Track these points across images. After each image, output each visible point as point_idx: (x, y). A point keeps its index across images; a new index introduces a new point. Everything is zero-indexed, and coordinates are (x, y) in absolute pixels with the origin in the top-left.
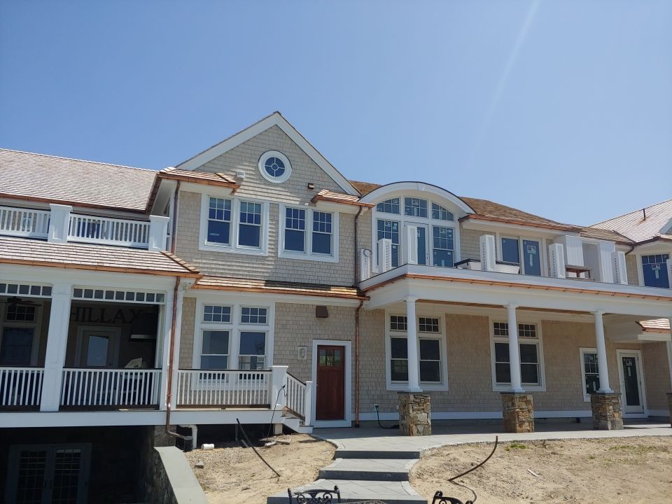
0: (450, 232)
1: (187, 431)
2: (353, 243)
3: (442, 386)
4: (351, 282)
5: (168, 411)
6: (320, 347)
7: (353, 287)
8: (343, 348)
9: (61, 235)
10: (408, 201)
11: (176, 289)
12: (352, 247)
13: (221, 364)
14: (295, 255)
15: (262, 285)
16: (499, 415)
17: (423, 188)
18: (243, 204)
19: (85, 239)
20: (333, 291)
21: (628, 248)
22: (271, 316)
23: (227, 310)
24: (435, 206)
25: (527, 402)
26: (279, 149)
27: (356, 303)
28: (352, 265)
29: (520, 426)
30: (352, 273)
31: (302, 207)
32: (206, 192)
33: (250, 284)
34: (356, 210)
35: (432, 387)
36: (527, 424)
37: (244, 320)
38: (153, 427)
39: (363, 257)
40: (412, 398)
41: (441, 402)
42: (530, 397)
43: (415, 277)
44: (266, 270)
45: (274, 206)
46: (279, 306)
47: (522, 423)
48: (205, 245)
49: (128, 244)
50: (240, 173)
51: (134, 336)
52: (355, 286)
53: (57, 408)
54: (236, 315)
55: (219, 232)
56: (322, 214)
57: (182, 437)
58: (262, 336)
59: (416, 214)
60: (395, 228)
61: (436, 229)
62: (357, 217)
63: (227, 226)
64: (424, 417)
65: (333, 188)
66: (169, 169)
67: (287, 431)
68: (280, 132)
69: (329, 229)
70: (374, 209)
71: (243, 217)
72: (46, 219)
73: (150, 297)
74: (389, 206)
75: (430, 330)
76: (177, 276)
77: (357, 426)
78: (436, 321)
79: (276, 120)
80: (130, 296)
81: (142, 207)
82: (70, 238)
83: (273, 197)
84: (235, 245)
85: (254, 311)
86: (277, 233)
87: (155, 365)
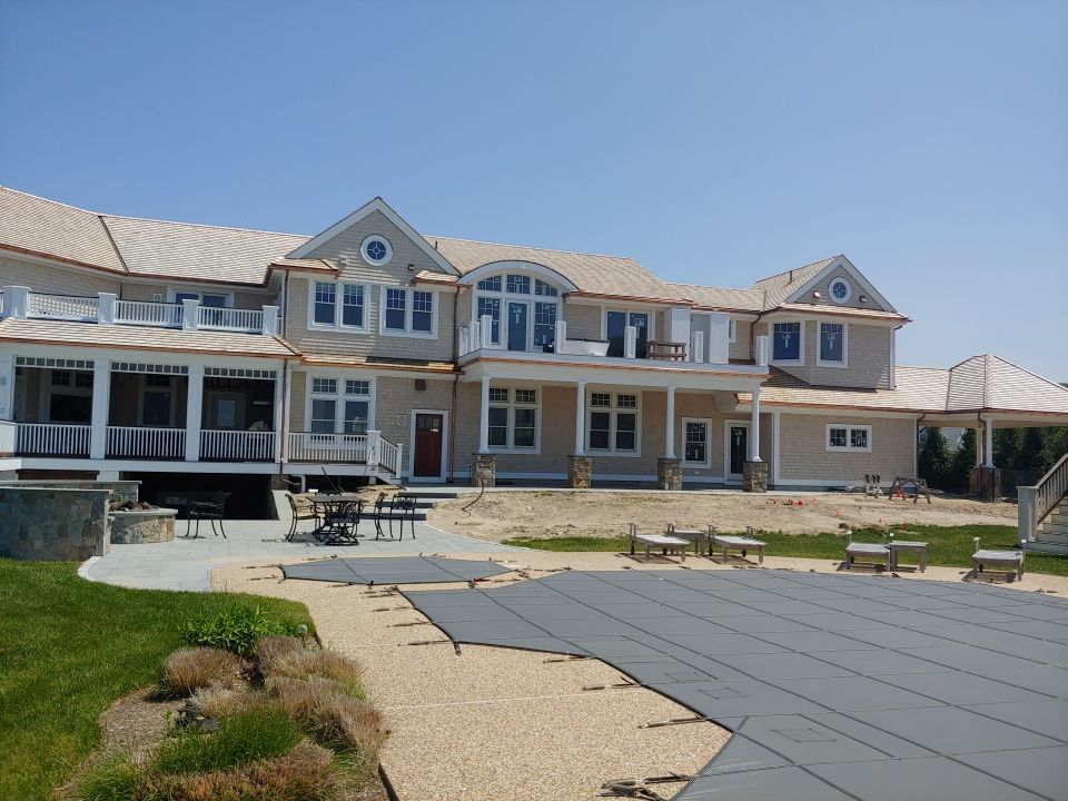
0: (553, 308)
1: (298, 479)
2: (452, 321)
4: (449, 358)
5: (281, 464)
6: (418, 415)
7: (451, 363)
8: (442, 416)
9: (192, 325)
10: (510, 278)
11: (285, 368)
12: (451, 324)
13: (330, 428)
14: (396, 333)
15: (363, 361)
17: (524, 266)
18: (347, 287)
19: (211, 327)
20: (431, 366)
21: (756, 317)
22: (373, 388)
23: (333, 382)
24: (538, 282)
25: (586, 464)
26: (381, 232)
27: (452, 377)
28: (450, 342)
29: (578, 483)
30: (451, 349)
31: (401, 288)
32: (312, 278)
33: (352, 360)
34: (454, 290)
35: (525, 450)
36: (584, 482)
38: (269, 475)
39: (461, 334)
40: (480, 458)
42: (589, 461)
43: (490, 360)
44: (369, 347)
45: (376, 288)
46: (379, 379)
47: (579, 481)
48: (314, 325)
49: (246, 329)
50: (344, 259)
51: (256, 403)
52: (454, 361)
53: (197, 459)
54: (341, 387)
55: (324, 314)
56: (423, 294)
57: (293, 484)
58: (365, 405)
59: (518, 290)
60: (496, 305)
61: (538, 305)
62: (456, 295)
63: (332, 308)
64: (489, 473)
65: (435, 269)
66: (280, 260)
68: (381, 216)
69: (429, 308)
70: (474, 288)
71: (346, 299)
72: (180, 311)
73: (265, 374)
74: (491, 284)
75: (526, 400)
76: (286, 358)
77: (451, 482)
78: (533, 392)
79: (377, 205)
80: (249, 373)
81: (261, 281)
82: (200, 326)
83: (376, 280)
84: (340, 325)
85: (358, 383)
86: (378, 313)
87: (271, 427)
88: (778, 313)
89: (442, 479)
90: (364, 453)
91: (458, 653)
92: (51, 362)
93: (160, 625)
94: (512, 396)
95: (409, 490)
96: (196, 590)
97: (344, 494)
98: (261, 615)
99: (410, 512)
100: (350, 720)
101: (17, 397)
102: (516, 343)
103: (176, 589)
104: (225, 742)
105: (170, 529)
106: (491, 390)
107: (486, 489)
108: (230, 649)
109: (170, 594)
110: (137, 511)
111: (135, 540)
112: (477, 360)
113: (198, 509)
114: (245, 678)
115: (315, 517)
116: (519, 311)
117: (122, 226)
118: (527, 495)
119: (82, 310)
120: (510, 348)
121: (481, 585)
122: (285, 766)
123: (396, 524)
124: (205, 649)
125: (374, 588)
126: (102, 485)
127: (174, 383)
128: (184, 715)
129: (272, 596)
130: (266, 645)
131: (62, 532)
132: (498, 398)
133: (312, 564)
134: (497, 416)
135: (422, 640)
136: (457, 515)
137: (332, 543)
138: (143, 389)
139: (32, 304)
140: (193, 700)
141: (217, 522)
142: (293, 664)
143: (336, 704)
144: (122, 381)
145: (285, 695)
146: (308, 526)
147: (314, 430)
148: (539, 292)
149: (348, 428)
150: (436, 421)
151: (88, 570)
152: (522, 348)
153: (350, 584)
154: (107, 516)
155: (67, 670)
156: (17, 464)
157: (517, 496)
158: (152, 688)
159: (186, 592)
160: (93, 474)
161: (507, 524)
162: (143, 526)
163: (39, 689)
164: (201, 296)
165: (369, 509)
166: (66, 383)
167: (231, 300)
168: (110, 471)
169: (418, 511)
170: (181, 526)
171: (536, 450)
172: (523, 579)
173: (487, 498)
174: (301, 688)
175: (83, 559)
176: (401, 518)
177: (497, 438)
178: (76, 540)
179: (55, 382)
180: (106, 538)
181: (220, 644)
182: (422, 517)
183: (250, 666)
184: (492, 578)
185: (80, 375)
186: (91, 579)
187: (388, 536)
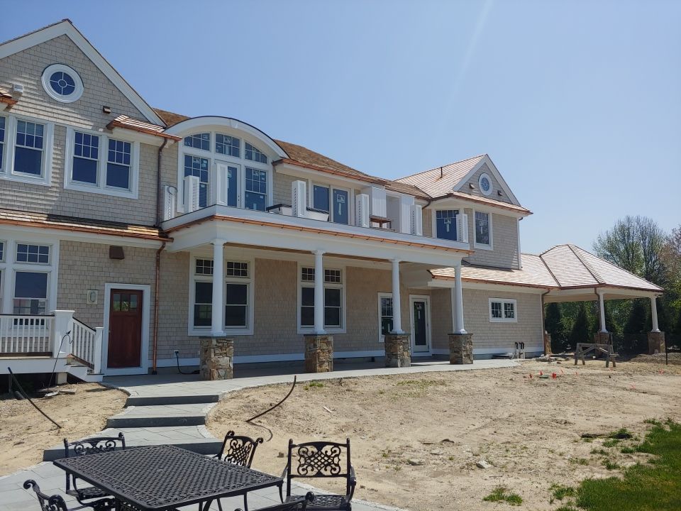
0: (263, 175)
2: (156, 178)
3: (248, 330)
4: (152, 221)
6: (113, 291)
7: (154, 227)
8: (141, 292)
10: (220, 138)
12: (155, 182)
14: (85, 187)
15: (43, 219)
16: (301, 357)
17: (236, 125)
18: (21, 123)
20: (131, 230)
21: (425, 203)
22: (54, 255)
24: (248, 146)
26: (68, 62)
28: (154, 203)
30: (154, 212)
31: (95, 133)
33: (27, 218)
34: (160, 142)
35: (237, 331)
36: (326, 364)
37: (21, 258)
39: (166, 194)
40: (214, 342)
41: (243, 346)
42: (331, 339)
43: (224, 219)
44: (49, 202)
45: (61, 130)
46: (65, 245)
47: (322, 363)
50: (17, 87)
52: (157, 225)
54: (10, 252)
56: (120, 143)
58: (43, 278)
59: (227, 152)
60: (205, 166)
61: (249, 171)
62: (160, 149)
64: (225, 361)
65: (134, 115)
67: (72, 380)
68: (70, 43)
69: (127, 160)
70: (181, 143)
71: (20, 139)
74: (198, 141)
75: (238, 274)
77: (154, 374)
78: (245, 265)
79: (65, 29)
83: (59, 118)
84: (9, 172)
85: (33, 248)
86: (63, 160)
88: (448, 199)
89: (144, 369)
90: (49, 340)
106: (198, 262)
149: (20, 308)
150: (135, 298)
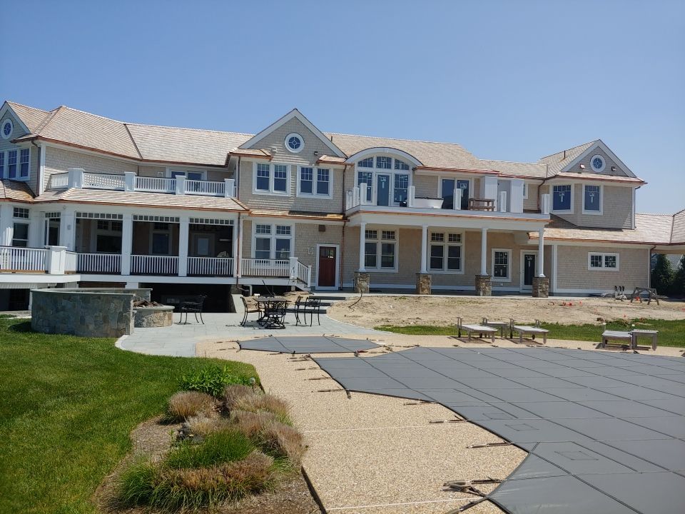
0: (406, 177)
1: (248, 288)
2: (342, 187)
4: (340, 211)
5: (237, 278)
6: (321, 248)
7: (341, 214)
8: (335, 248)
9: (181, 191)
10: (379, 159)
11: (239, 218)
12: (341, 189)
13: (267, 256)
14: (306, 195)
15: (286, 213)
17: (388, 151)
18: (276, 166)
19: (193, 193)
20: (329, 216)
21: (542, 181)
22: (293, 231)
23: (269, 227)
24: (397, 161)
25: (428, 279)
26: (297, 131)
28: (341, 201)
30: (341, 205)
31: (310, 167)
32: (255, 161)
33: (280, 213)
34: (343, 167)
35: (388, 270)
36: (426, 290)
38: (231, 285)
39: (347, 196)
40: (360, 275)
41: (393, 279)
42: (429, 276)
43: (365, 212)
44: (290, 205)
45: (294, 167)
46: (297, 225)
47: (423, 290)
48: (256, 191)
49: (214, 194)
50: (275, 149)
51: (221, 240)
52: (343, 213)
53: (186, 275)
54: (274, 230)
55: (263, 184)
56: (323, 170)
57: (244, 291)
58: (288, 241)
59: (384, 166)
60: (369, 176)
61: (397, 176)
62: (344, 171)
63: (267, 180)
65: (331, 154)
66: (235, 150)
68: (297, 121)
69: (327, 179)
70: (356, 166)
71: (276, 174)
72: (174, 183)
73: (227, 222)
74: (366, 163)
75: (389, 238)
76: (239, 212)
77: (341, 290)
78: (393, 233)
79: (295, 114)
80: (217, 221)
81: (223, 163)
82: (186, 192)
83: (293, 161)
84: (272, 191)
85: (284, 228)
86: (296, 183)
87: (231, 256)
88: (556, 179)
89: (336, 288)
90: (288, 271)
91: (349, 397)
92: (97, 215)
93: (165, 377)
94: (380, 235)
95: (316, 295)
96: (186, 356)
97: (276, 297)
98: (227, 372)
99: (317, 308)
100: (283, 439)
101: (77, 237)
102: (382, 201)
103: (174, 355)
104: (207, 450)
105: (170, 318)
106: (366, 232)
107: (364, 295)
108: (208, 393)
109: (171, 358)
110: (150, 307)
111: (149, 325)
112: (357, 212)
113: (187, 306)
114: (218, 411)
115: (259, 311)
116: (385, 180)
117: (138, 130)
118: (389, 299)
119: (114, 183)
120: (378, 205)
121: (362, 355)
122: (244, 466)
123: (308, 315)
124: (194, 393)
125: (296, 356)
126: (129, 291)
127: (171, 228)
128: (181, 433)
129: (233, 360)
130: (230, 390)
131: (105, 320)
132: (371, 237)
133: (257, 340)
134: (370, 248)
135: (326, 388)
136: (345, 310)
137: (269, 327)
138: (152, 231)
139: (85, 180)
140: (187, 424)
141: (198, 314)
142: (248, 403)
143: (274, 428)
144: (140, 227)
145: (243, 421)
146: (254, 317)
147: (257, 257)
148: (397, 167)
149: (278, 256)
150: (332, 251)
151: (122, 343)
152: (386, 204)
153: (281, 353)
154: (132, 311)
155: (111, 404)
156: (78, 278)
157: (383, 300)
158: (162, 416)
159: (180, 357)
160: (123, 285)
161: (378, 317)
162: (154, 316)
163: (94, 415)
164: (186, 173)
165: (291, 306)
166: (106, 228)
167: (205, 175)
168: (133, 283)
169: (322, 308)
170: (176, 316)
171: (395, 270)
172: (389, 352)
173: (364, 300)
174: (253, 418)
175: (118, 336)
176: (311, 312)
177: (370, 262)
178: (114, 324)
179: (99, 227)
180: (132, 323)
181: (203, 390)
182: (324, 312)
183: (221, 403)
184: (370, 351)
185: (114, 223)
186: (123, 349)
187: (303, 323)
